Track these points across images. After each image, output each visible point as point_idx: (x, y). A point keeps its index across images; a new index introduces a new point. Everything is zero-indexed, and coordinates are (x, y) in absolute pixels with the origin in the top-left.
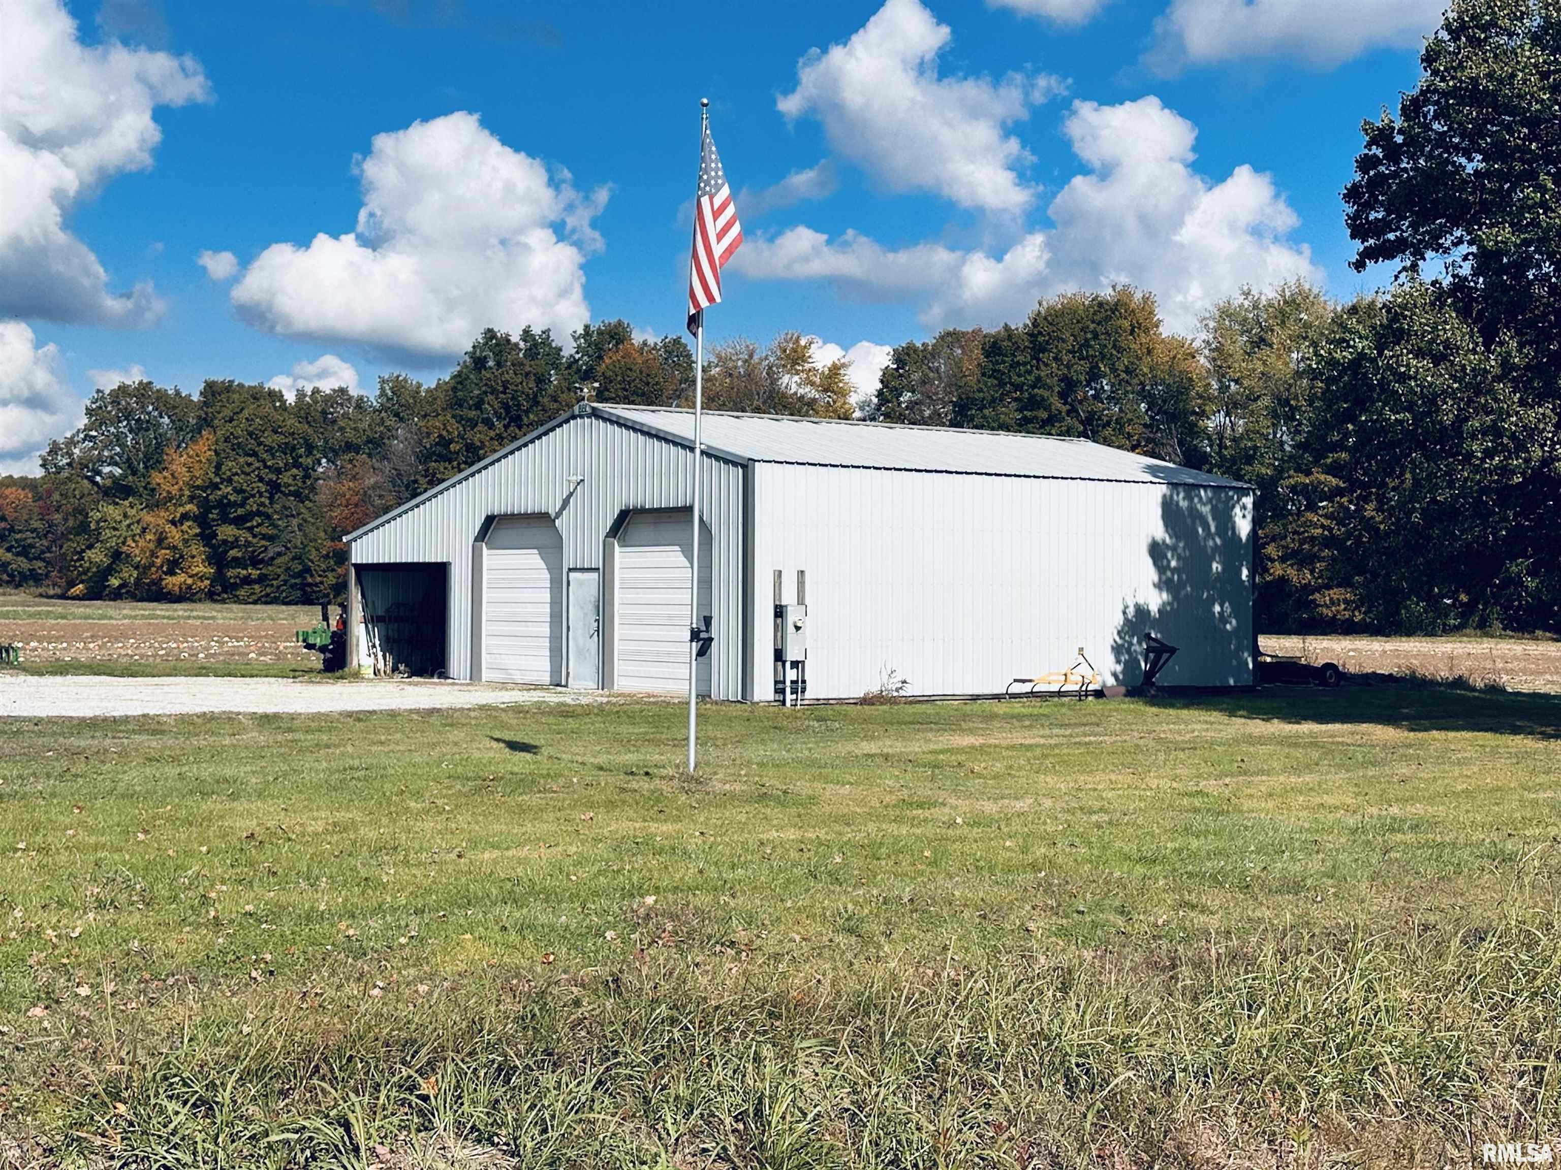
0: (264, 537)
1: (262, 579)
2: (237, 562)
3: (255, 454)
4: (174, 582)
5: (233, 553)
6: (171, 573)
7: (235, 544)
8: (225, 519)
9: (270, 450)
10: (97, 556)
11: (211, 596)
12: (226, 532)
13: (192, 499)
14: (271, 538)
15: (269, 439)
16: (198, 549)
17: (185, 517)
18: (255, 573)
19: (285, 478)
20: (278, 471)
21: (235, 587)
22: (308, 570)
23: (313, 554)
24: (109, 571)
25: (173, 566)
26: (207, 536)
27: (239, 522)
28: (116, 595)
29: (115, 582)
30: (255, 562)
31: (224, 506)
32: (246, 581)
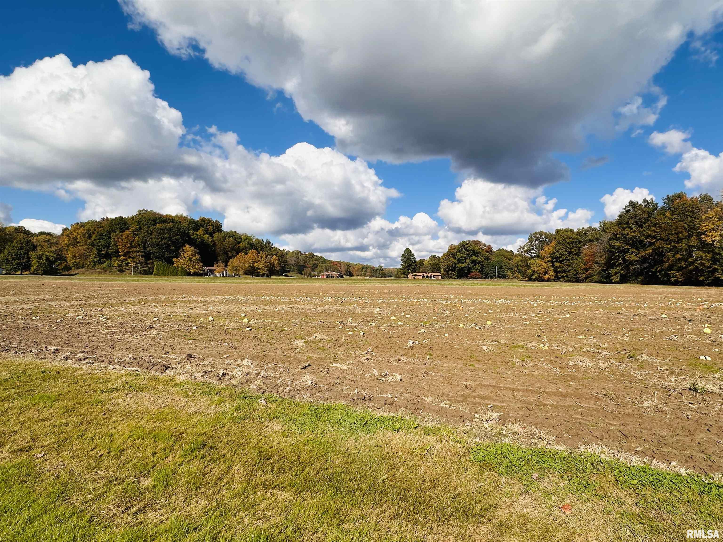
0: (567, 265)
1: (567, 276)
2: (560, 272)
3: (565, 245)
4: (545, 277)
5: (559, 270)
6: (545, 275)
7: (559, 267)
8: (557, 261)
9: (568, 243)
10: (530, 271)
11: (554, 280)
12: (557, 264)
13: (550, 257)
14: (569, 266)
15: (568, 240)
16: (552, 269)
17: (549, 261)
18: (565, 274)
19: (573, 250)
20: (571, 249)
21: (560, 278)
22: (577, 273)
23: (579, 269)
24: (533, 274)
25: (546, 273)
26: (553, 266)
27: (561, 262)
28: (534, 280)
29: (534, 277)
30: (565, 272)
31: (557, 258)
32: (563, 276)
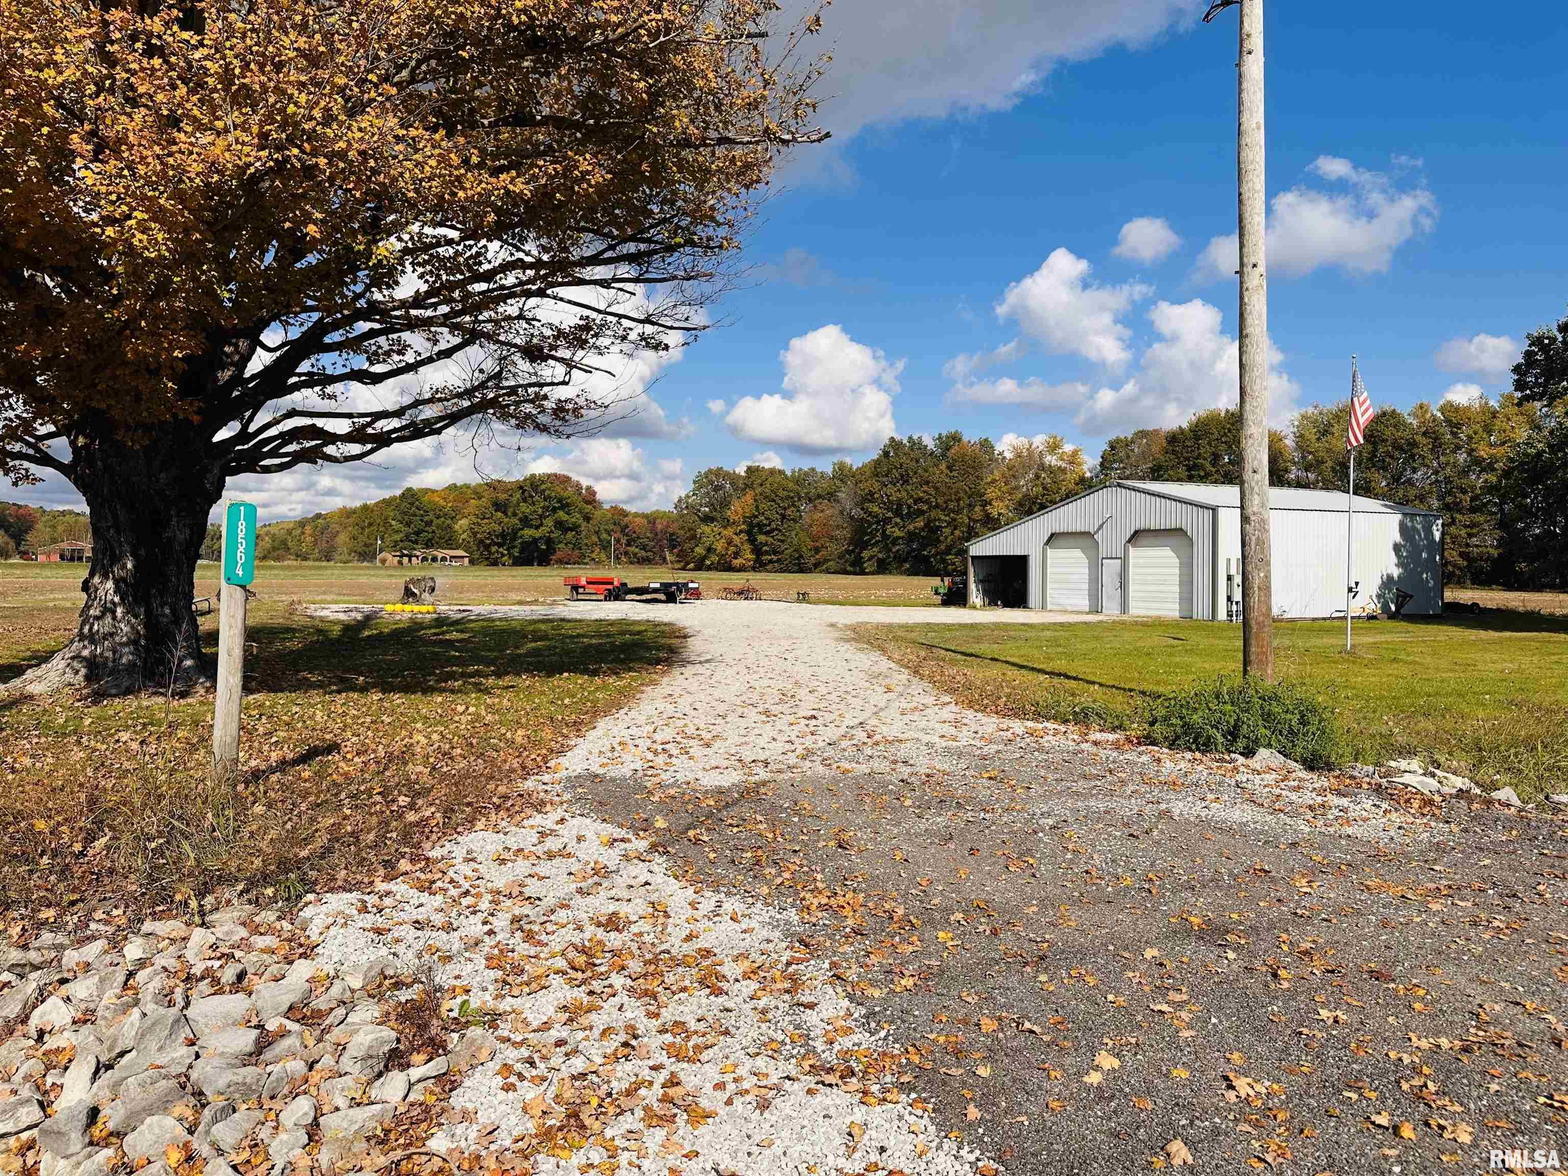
0: (779, 540)
1: (778, 561)
2: (767, 553)
3: (774, 501)
4: (737, 562)
6: (736, 558)
7: (764, 544)
8: (761, 533)
9: (782, 499)
10: (700, 550)
11: (754, 569)
12: (761, 538)
13: (745, 522)
14: (783, 541)
15: (782, 493)
16: (747, 547)
17: (742, 532)
18: (775, 558)
19: (789, 512)
20: (785, 509)
21: (765, 564)
22: (801, 556)
23: (804, 549)
24: (707, 558)
25: (736, 555)
26: (752, 540)
27: (767, 533)
28: (709, 569)
29: (709, 563)
30: (775, 552)
31: (760, 526)
32: (771, 561)
